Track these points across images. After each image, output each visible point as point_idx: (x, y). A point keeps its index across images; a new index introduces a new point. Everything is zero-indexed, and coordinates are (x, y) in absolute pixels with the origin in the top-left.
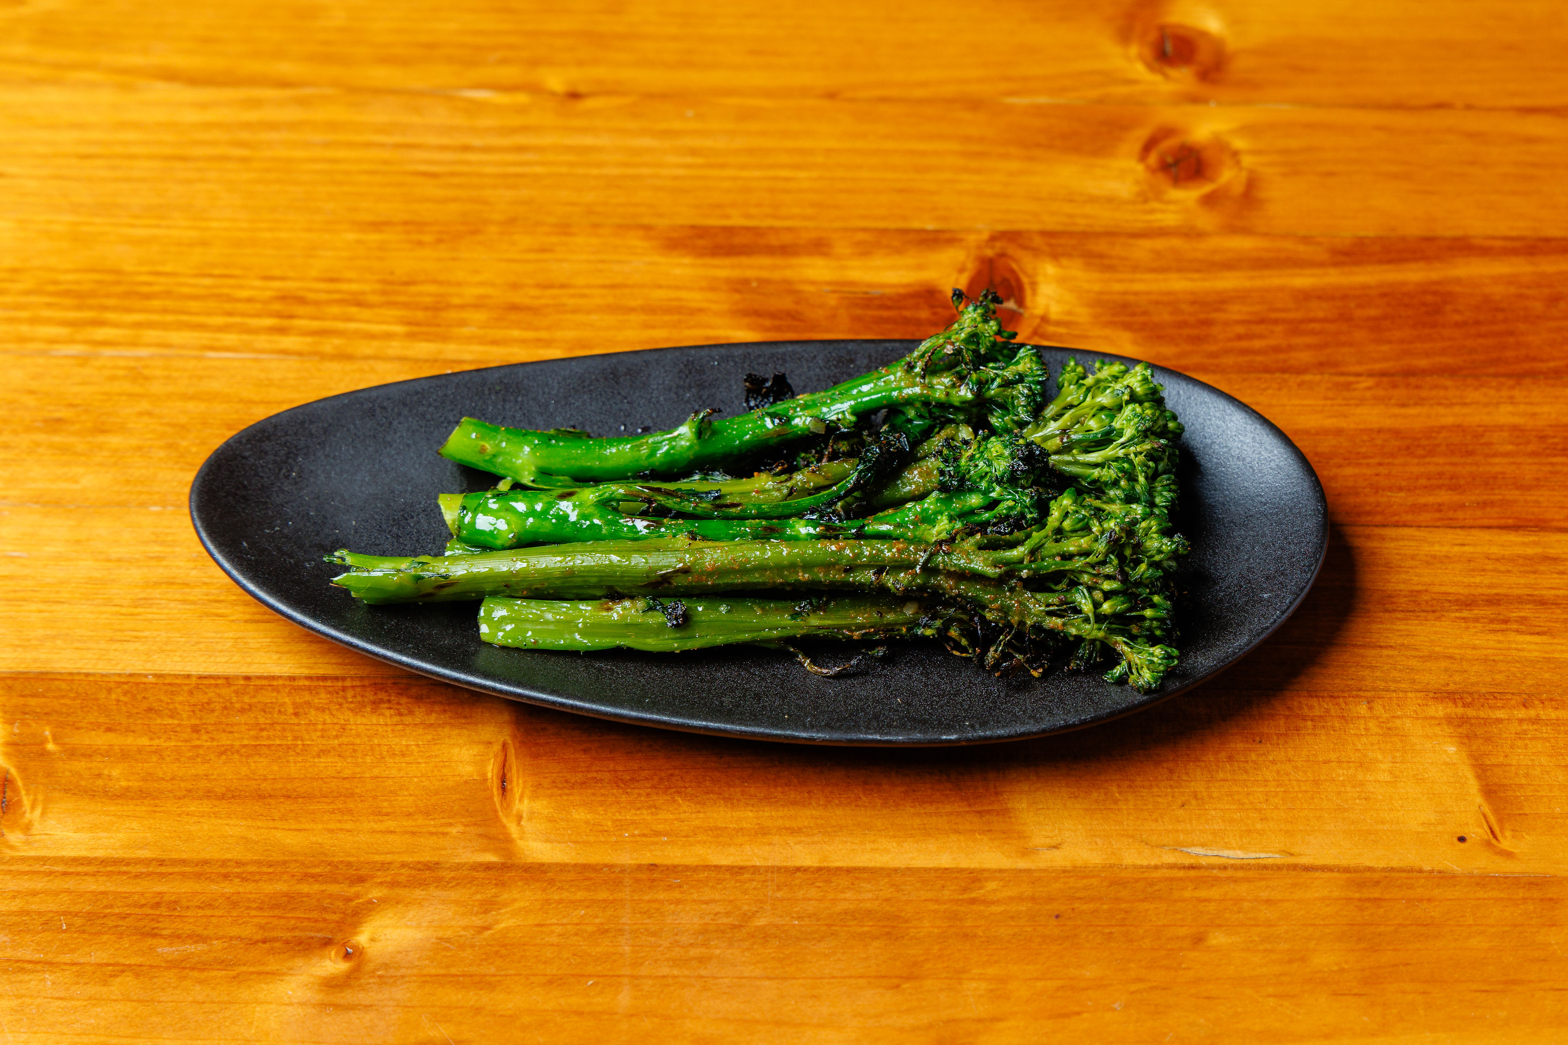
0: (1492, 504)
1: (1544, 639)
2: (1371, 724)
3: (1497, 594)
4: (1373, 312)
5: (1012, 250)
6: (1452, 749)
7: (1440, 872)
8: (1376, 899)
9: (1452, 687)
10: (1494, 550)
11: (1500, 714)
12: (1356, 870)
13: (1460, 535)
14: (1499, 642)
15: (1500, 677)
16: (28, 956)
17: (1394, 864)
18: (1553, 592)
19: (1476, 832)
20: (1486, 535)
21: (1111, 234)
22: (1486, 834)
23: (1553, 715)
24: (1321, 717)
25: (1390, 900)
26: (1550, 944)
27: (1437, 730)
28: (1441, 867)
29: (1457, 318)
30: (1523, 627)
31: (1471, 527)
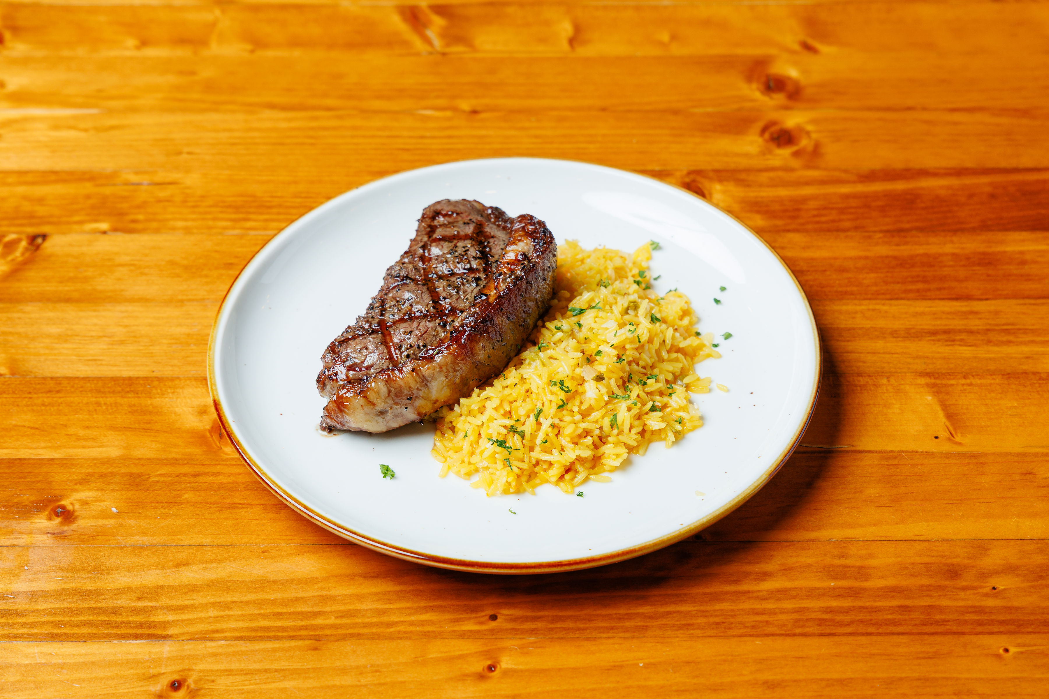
0: (944, 288)
1: (973, 348)
2: (889, 388)
3: (949, 329)
4: (880, 203)
5: (699, 178)
6: (930, 398)
7: (926, 452)
8: (895, 465)
9: (928, 371)
10: (946, 309)
11: (952, 382)
12: (885, 452)
13: (929, 303)
14: (951, 350)
15: (951, 366)
16: (239, 501)
17: (904, 449)
18: (976, 328)
19: (944, 434)
20: (942, 303)
21: (748, 170)
22: (947, 434)
23: (979, 382)
24: (864, 385)
25: (902, 465)
26: (982, 482)
27: (922, 390)
28: (926, 450)
29: (923, 205)
30: (962, 343)
31: (934, 299)
